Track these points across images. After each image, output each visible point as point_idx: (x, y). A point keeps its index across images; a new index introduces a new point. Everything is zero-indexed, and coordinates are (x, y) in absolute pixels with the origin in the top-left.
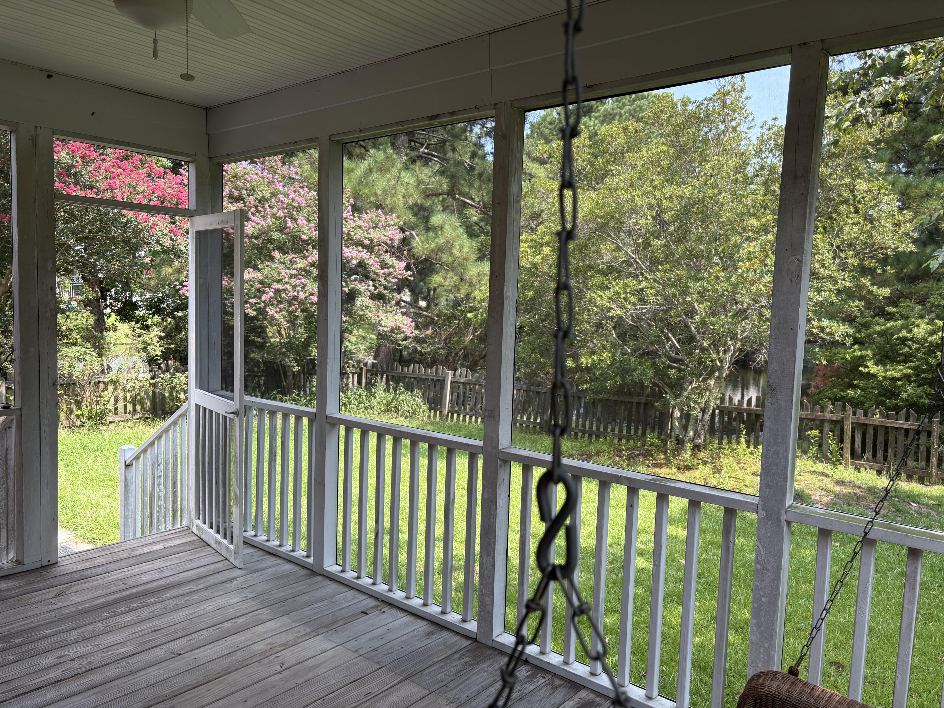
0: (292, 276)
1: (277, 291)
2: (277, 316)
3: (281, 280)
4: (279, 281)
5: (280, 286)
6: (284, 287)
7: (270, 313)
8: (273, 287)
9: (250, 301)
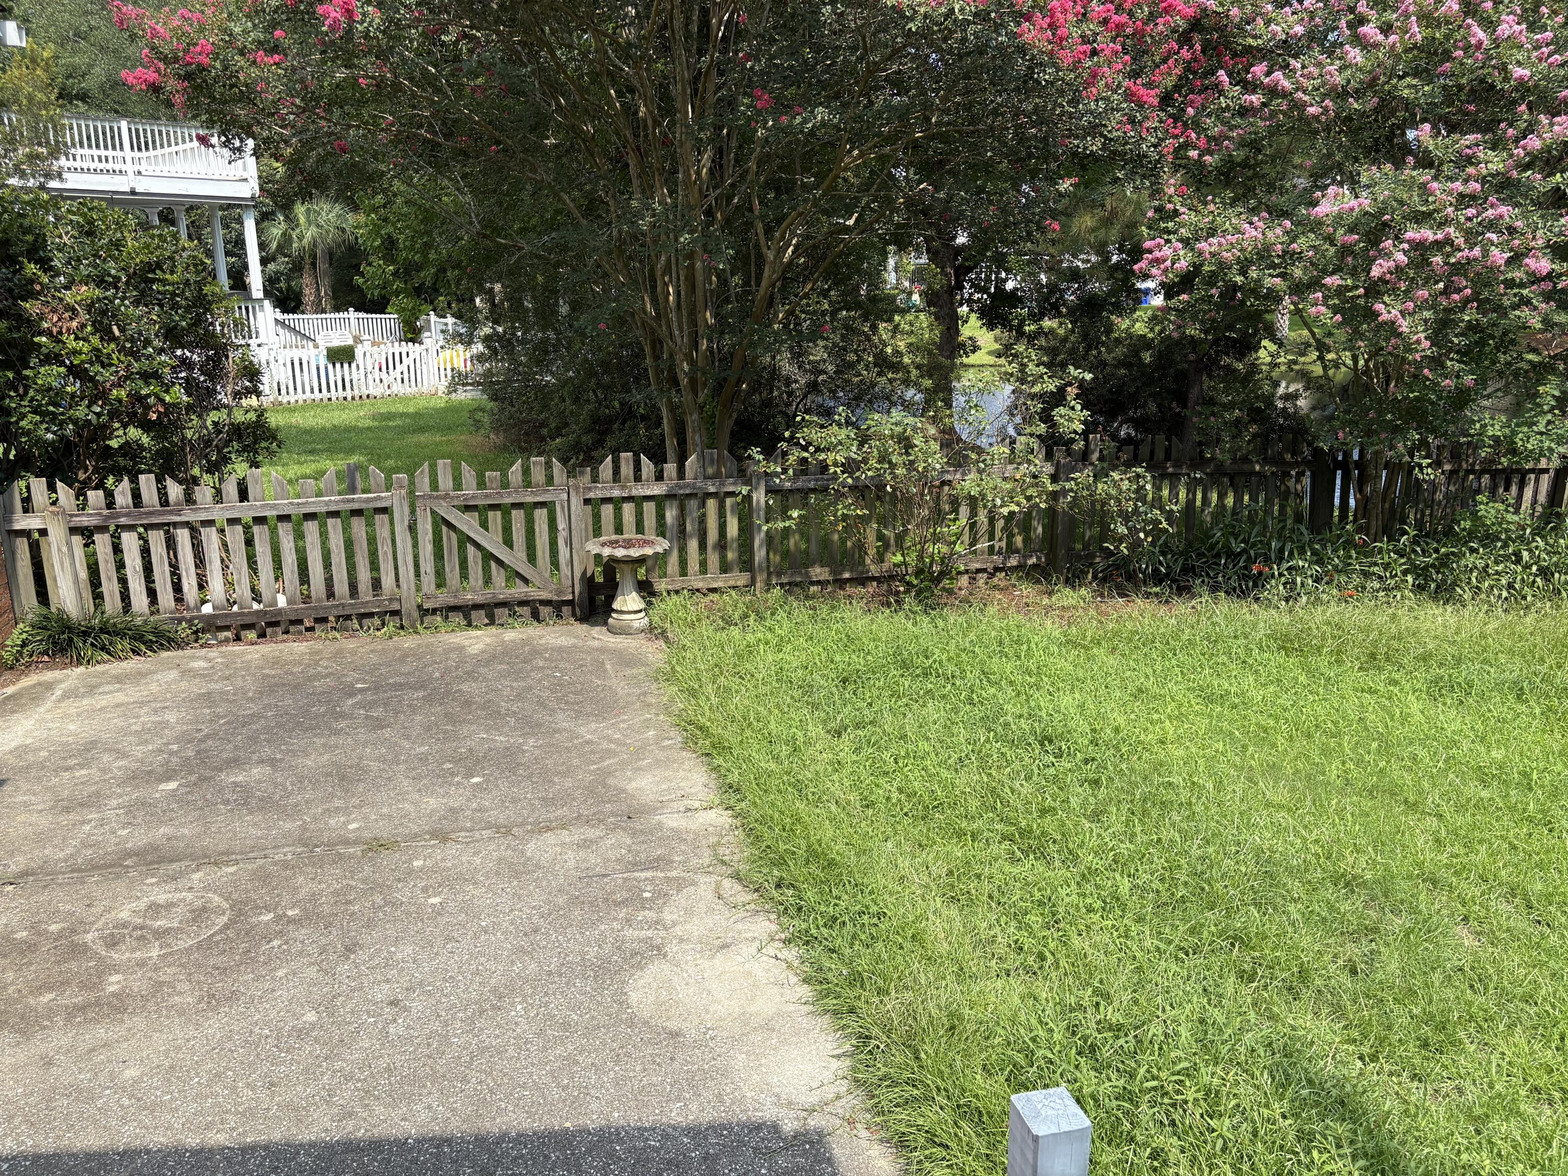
0: (1464, 200)
1: (1419, 246)
2: (1404, 326)
3: (1429, 215)
4: (1420, 218)
5: (1428, 234)
6: (1440, 236)
7: (1385, 317)
8: (1409, 235)
9: (1328, 280)
